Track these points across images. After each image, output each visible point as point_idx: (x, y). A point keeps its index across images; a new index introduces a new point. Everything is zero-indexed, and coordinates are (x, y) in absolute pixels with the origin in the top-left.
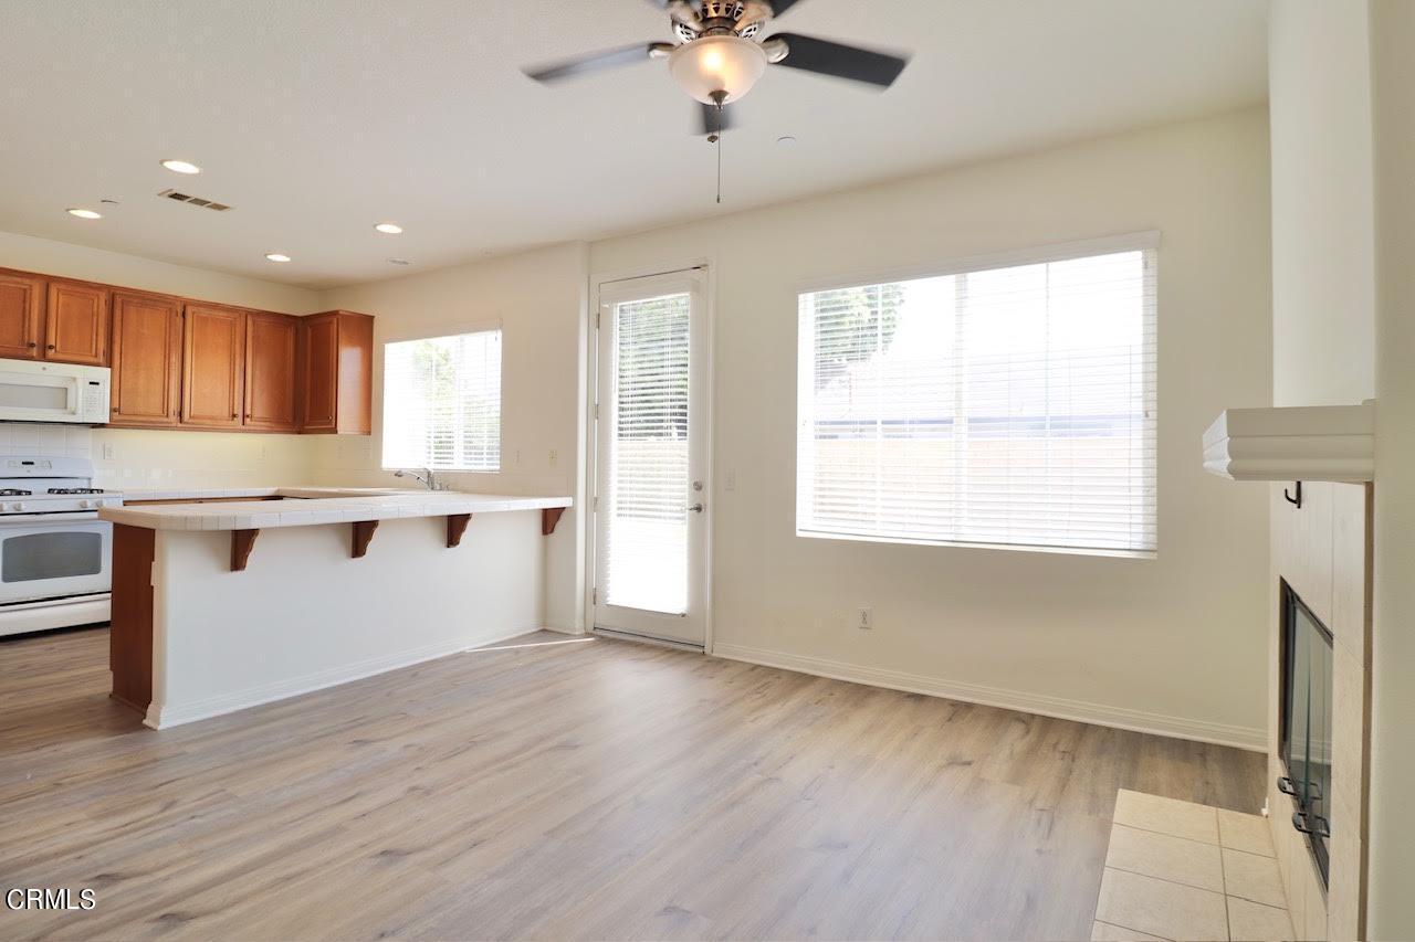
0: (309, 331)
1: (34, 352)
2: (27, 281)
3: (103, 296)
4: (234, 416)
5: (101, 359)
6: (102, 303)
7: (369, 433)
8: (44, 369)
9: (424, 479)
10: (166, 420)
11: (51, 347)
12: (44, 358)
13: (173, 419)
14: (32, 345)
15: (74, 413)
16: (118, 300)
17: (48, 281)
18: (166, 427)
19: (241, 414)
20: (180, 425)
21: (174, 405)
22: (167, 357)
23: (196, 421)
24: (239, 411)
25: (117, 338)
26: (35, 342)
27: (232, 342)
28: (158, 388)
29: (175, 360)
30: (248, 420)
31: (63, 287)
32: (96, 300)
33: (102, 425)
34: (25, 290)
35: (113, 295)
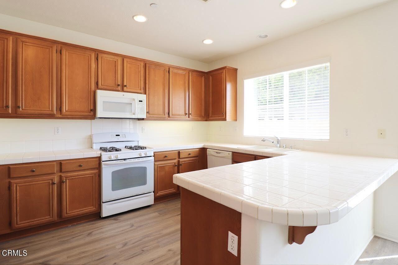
0: (211, 78)
1: (119, 88)
2: (116, 58)
3: (142, 64)
4: (186, 114)
5: (142, 91)
6: (142, 67)
7: (236, 120)
8: (123, 95)
9: (275, 142)
10: (164, 116)
11: (125, 86)
12: (123, 90)
13: (167, 115)
14: (119, 85)
15: (134, 114)
16: (147, 66)
17: (123, 57)
18: (163, 119)
19: (188, 113)
20: (169, 118)
21: (167, 111)
22: (164, 90)
23: (174, 116)
24: (187, 112)
25: (147, 82)
26: (120, 84)
27: (185, 83)
28: (161, 103)
29: (167, 91)
30: (190, 115)
31: (128, 60)
32: (140, 66)
33: (143, 119)
34: (115, 61)
35: (146, 64)
